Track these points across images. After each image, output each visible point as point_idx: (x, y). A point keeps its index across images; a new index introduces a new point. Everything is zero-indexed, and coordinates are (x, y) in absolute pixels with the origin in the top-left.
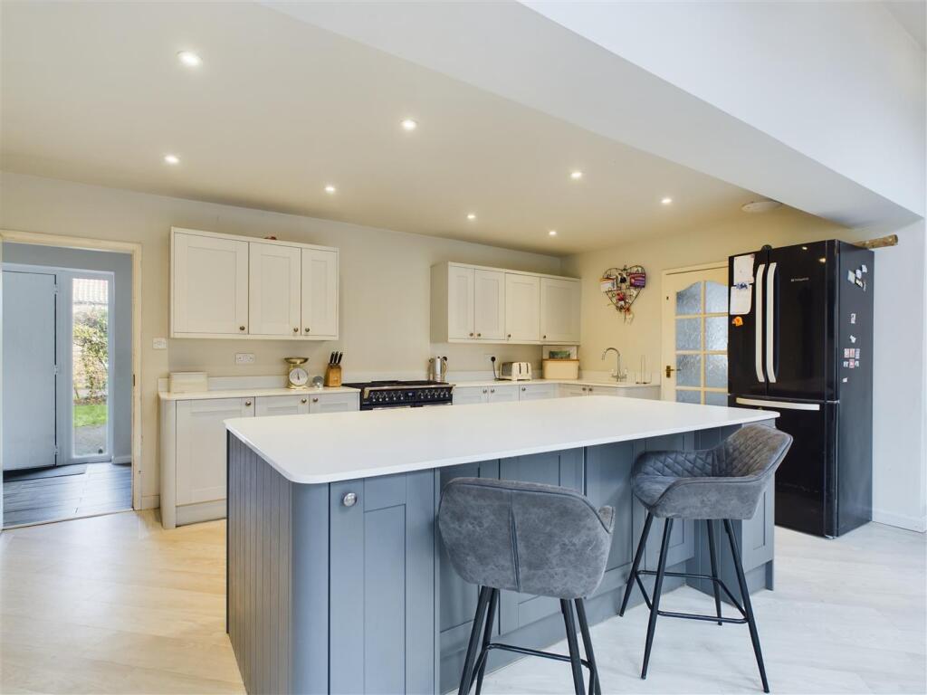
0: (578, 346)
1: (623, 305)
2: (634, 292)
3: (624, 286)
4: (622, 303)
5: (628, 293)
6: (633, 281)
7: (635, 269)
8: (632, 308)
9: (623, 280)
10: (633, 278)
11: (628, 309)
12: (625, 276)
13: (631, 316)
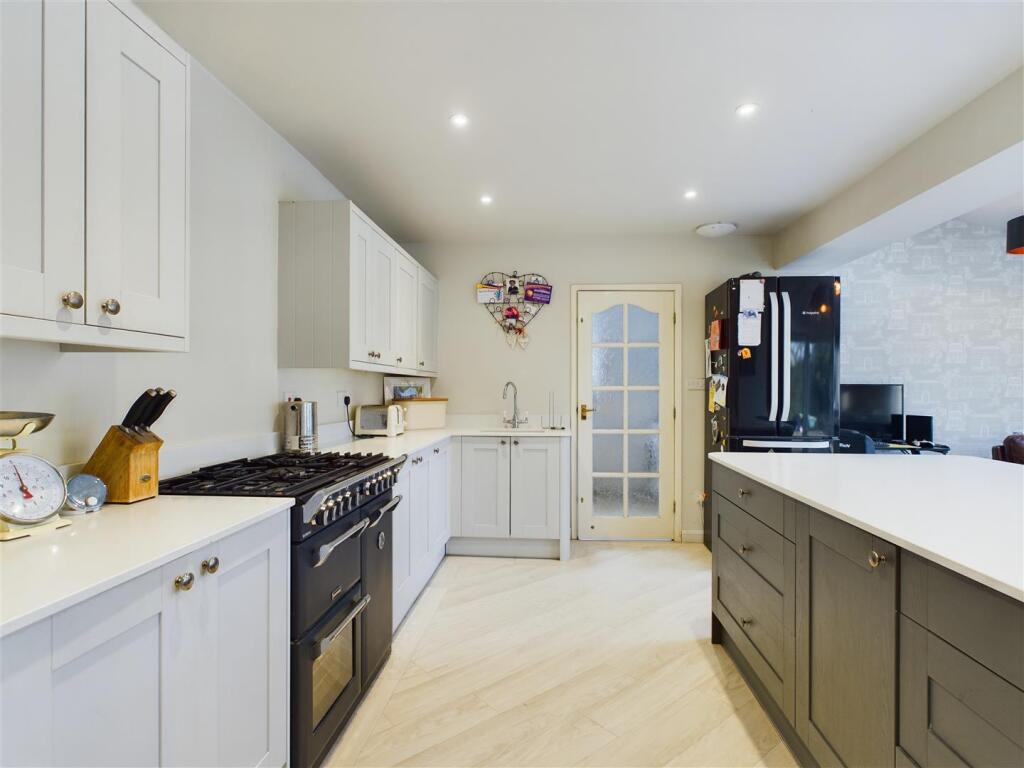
0: (432, 379)
1: (513, 323)
2: (532, 308)
3: (513, 298)
4: (513, 321)
5: (520, 308)
6: (530, 293)
7: (534, 279)
8: (527, 330)
9: (513, 291)
10: (532, 290)
11: (520, 331)
12: (517, 285)
13: (526, 340)
